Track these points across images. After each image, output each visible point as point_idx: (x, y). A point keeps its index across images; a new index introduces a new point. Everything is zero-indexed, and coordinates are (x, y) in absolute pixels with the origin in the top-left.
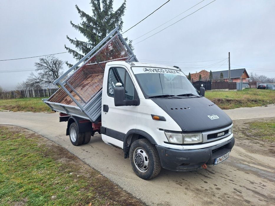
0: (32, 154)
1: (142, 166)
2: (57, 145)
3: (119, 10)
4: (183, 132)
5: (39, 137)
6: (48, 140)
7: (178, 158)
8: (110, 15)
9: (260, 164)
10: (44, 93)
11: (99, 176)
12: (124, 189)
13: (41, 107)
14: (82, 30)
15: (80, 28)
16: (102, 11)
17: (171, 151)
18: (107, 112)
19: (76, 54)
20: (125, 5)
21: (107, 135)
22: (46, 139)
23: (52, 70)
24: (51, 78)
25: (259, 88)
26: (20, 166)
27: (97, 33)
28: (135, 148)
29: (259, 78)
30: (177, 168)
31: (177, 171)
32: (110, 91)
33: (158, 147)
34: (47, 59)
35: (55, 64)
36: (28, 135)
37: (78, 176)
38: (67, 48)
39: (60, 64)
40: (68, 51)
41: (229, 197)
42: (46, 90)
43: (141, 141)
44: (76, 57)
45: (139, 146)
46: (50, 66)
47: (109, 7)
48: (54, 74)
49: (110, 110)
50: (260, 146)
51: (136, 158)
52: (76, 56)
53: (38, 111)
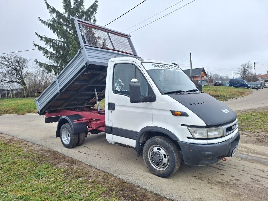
0: (22, 161)
1: (161, 163)
2: (47, 149)
3: (91, 7)
4: (208, 126)
5: (20, 141)
6: (33, 144)
7: (204, 153)
8: (81, 12)
9: (257, 153)
10: (6, 93)
11: (113, 178)
12: (148, 190)
13: (7, 109)
14: (52, 27)
15: (49, 24)
16: (72, 8)
17: (196, 146)
18: (114, 109)
19: (46, 52)
20: (97, 3)
21: (113, 134)
22: (30, 143)
23: (15, 69)
24: (14, 78)
25: (216, 85)
26: (13, 176)
27: (68, 31)
28: (150, 146)
29: (214, 76)
30: (200, 163)
31: (200, 165)
32: (117, 88)
33: (182, 143)
34: (10, 57)
35: (18, 62)
36: (6, 140)
37: (90, 181)
38: (36, 46)
39: (23, 62)
40: (37, 48)
41: (252, 187)
42: (8, 91)
43: (158, 139)
44: (46, 55)
45: (155, 143)
46: (13, 64)
47: (79, 4)
48: (18, 73)
49: (116, 108)
50: (247, 137)
51: (153, 156)
52: (46, 53)
53: (4, 114)
